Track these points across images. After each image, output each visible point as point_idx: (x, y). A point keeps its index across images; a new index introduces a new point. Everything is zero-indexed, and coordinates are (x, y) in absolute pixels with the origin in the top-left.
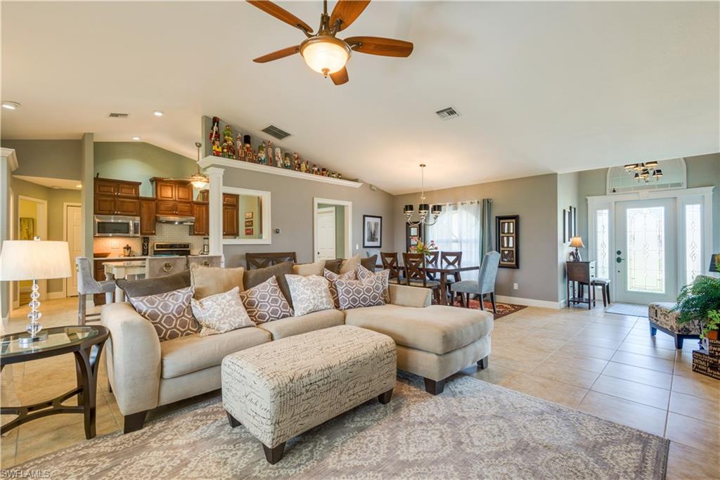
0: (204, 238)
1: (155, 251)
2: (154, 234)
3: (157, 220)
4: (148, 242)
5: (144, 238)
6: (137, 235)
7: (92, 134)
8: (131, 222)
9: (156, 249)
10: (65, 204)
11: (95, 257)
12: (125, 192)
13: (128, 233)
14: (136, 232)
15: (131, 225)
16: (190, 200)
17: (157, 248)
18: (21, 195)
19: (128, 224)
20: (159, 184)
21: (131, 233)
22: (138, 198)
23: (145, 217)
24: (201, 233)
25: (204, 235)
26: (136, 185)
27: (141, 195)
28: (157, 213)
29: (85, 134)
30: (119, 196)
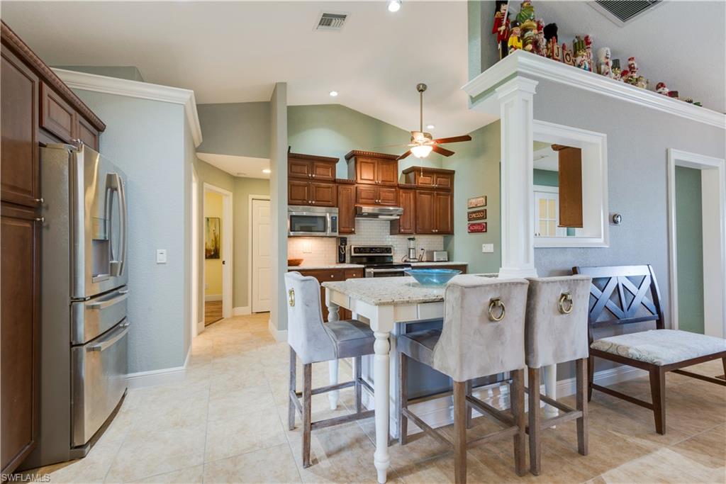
0: (410, 239)
1: (352, 257)
2: (353, 233)
3: (358, 213)
4: (346, 244)
5: (341, 238)
6: (335, 234)
7: (285, 83)
8: (328, 215)
9: (353, 254)
10: (251, 197)
11: (289, 265)
12: (321, 172)
13: (325, 231)
14: (333, 230)
15: (329, 219)
16: (395, 183)
17: (355, 252)
18: (207, 182)
19: (324, 218)
20: (360, 160)
21: (329, 232)
22: (335, 181)
23: (344, 209)
24: (407, 231)
25: (411, 234)
26: (332, 162)
27: (337, 177)
28: (356, 202)
29: (277, 84)
30: (313, 179)
